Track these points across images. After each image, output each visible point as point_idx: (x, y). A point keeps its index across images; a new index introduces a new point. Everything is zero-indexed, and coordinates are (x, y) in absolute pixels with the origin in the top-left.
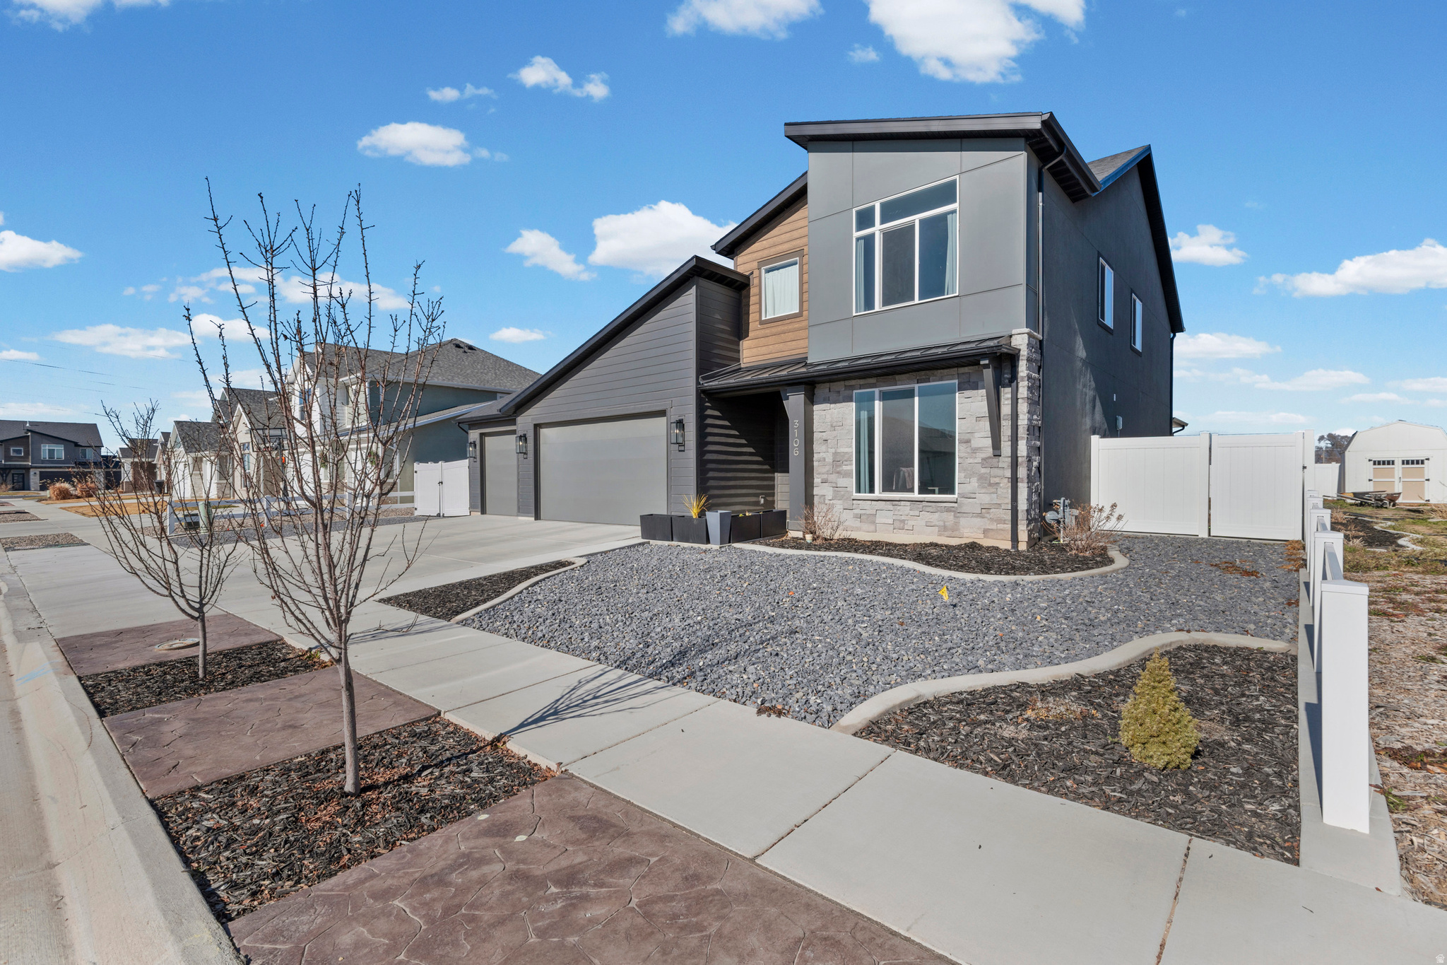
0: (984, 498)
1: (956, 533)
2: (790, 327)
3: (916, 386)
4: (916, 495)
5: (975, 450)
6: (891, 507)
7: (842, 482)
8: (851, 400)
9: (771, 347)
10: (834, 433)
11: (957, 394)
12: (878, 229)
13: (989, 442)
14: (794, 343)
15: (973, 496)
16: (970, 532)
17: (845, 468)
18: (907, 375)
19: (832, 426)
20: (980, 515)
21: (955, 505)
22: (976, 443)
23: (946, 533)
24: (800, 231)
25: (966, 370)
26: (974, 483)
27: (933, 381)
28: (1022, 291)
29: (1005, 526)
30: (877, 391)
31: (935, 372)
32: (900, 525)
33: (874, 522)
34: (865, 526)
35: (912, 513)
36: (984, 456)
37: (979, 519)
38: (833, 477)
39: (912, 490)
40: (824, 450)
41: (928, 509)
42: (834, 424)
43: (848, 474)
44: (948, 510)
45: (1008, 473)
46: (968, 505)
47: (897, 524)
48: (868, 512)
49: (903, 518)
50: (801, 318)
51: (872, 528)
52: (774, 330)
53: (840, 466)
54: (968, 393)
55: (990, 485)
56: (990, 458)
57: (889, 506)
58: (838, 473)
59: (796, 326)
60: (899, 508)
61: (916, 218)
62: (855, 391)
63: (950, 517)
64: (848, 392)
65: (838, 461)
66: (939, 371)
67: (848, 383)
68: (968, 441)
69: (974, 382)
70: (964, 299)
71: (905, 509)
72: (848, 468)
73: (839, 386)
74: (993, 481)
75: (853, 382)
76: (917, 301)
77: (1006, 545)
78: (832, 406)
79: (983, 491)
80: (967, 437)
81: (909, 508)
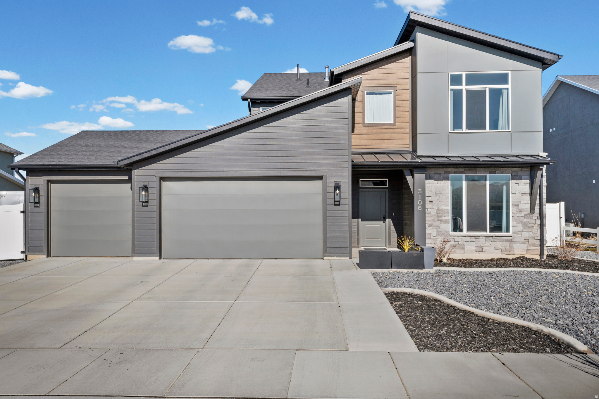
0: (526, 234)
1: (512, 252)
2: (387, 131)
3: (488, 175)
4: (488, 233)
5: (520, 210)
6: (474, 240)
7: (443, 226)
8: (449, 180)
9: (372, 141)
10: (438, 197)
11: (511, 181)
12: (464, 87)
13: (528, 206)
14: (389, 141)
15: (520, 233)
16: (519, 251)
17: (444, 218)
18: (484, 169)
19: (436, 194)
20: (524, 243)
21: (511, 238)
22: (521, 206)
23: (506, 253)
24: (393, 75)
25: (516, 169)
26: (520, 227)
27: (498, 173)
28: (541, 135)
29: (537, 247)
30: (464, 176)
31: (499, 169)
32: (481, 249)
33: (463, 249)
34: (458, 251)
35: (487, 243)
36: (525, 213)
37: (523, 245)
38: (437, 223)
39: (486, 230)
40: (431, 207)
41: (496, 240)
42: (438, 192)
43: (446, 222)
44: (507, 240)
45: (538, 222)
46: (517, 238)
47: (478, 249)
48: (460, 243)
49: (482, 245)
50: (395, 127)
51: (463, 251)
52: (374, 131)
53: (441, 217)
54: (517, 181)
55: (529, 227)
56: (529, 214)
57: (473, 239)
58: (441, 221)
59: (391, 131)
60: (479, 240)
61: (487, 87)
62: (450, 175)
63: (507, 244)
64: (446, 175)
65: (440, 213)
66: (502, 168)
67: (445, 169)
68: (518, 206)
69: (520, 176)
70: (513, 134)
71: (482, 240)
72: (447, 218)
73: (441, 171)
74: (530, 225)
75: (450, 169)
76: (488, 130)
77: (537, 257)
78: (436, 182)
79: (526, 230)
80: (517, 203)
81: (485, 240)
